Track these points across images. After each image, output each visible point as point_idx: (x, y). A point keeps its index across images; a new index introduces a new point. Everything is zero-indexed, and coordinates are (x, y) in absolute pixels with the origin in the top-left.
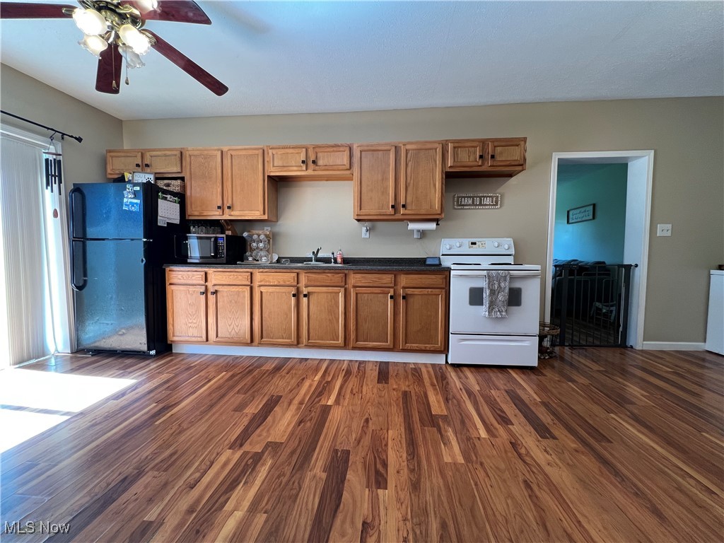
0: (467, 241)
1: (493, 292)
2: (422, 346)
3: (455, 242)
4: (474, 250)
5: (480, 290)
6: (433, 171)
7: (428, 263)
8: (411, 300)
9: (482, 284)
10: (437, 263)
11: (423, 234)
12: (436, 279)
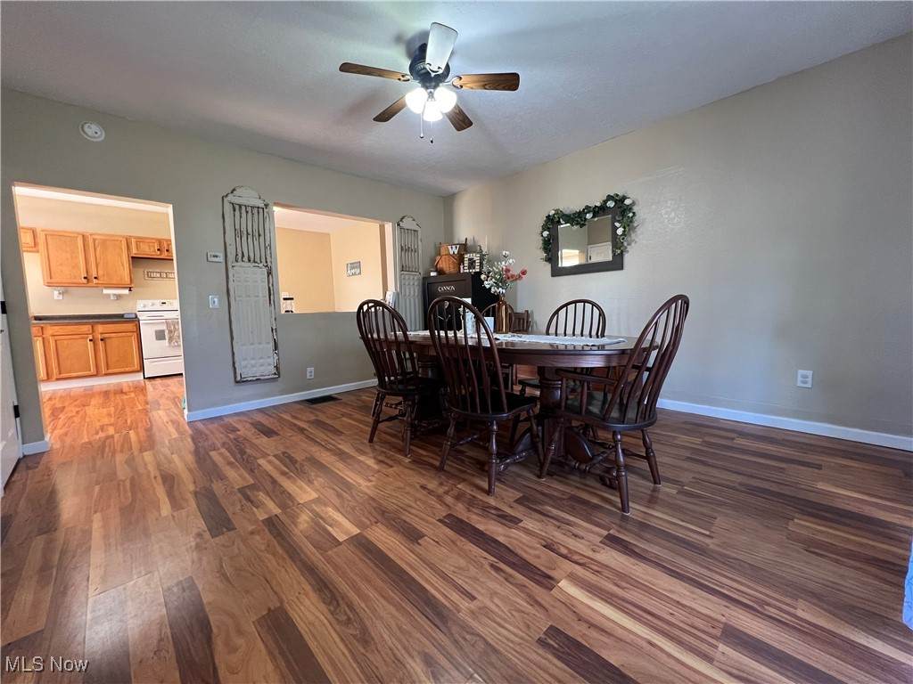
0: (158, 302)
1: (170, 332)
2: (122, 370)
3: (149, 303)
4: (165, 307)
5: (163, 331)
6: (120, 256)
7: (125, 316)
8: (108, 341)
9: (164, 327)
10: (134, 316)
11: (119, 297)
12: (130, 326)
